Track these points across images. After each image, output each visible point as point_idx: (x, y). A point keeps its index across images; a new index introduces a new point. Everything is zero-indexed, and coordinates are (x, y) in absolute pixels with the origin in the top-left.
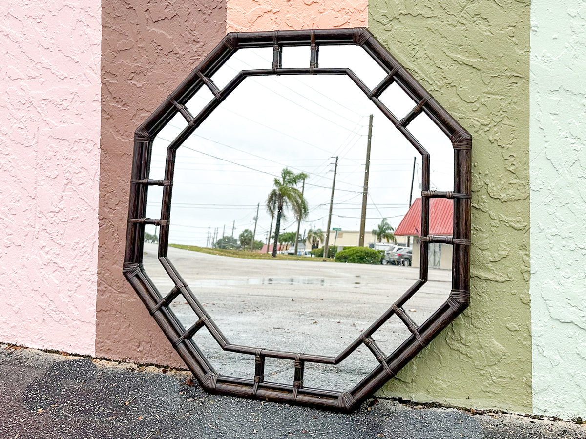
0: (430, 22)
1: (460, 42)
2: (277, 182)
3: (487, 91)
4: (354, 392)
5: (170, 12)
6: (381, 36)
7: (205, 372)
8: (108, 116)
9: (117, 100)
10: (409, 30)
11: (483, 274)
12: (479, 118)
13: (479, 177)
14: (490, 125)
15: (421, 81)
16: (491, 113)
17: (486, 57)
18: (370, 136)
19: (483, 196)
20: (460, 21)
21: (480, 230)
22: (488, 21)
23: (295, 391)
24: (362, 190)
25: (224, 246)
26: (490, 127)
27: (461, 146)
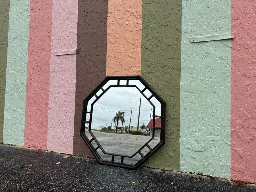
1: (163, 79)
2: (117, 114)
3: (170, 91)
4: (136, 165)
5: (92, 71)
6: (144, 78)
7: (99, 159)
8: (77, 96)
9: (79, 92)
10: (151, 76)
11: (168, 136)
12: (168, 98)
13: (167, 113)
14: (170, 100)
15: (154, 89)
16: (171, 97)
17: (170, 83)
18: (140, 103)
19: (168, 117)
20: (163, 74)
21: (167, 125)
22: (170, 74)
23: (121, 164)
24: (138, 117)
25: (104, 130)
27: (163, 105)
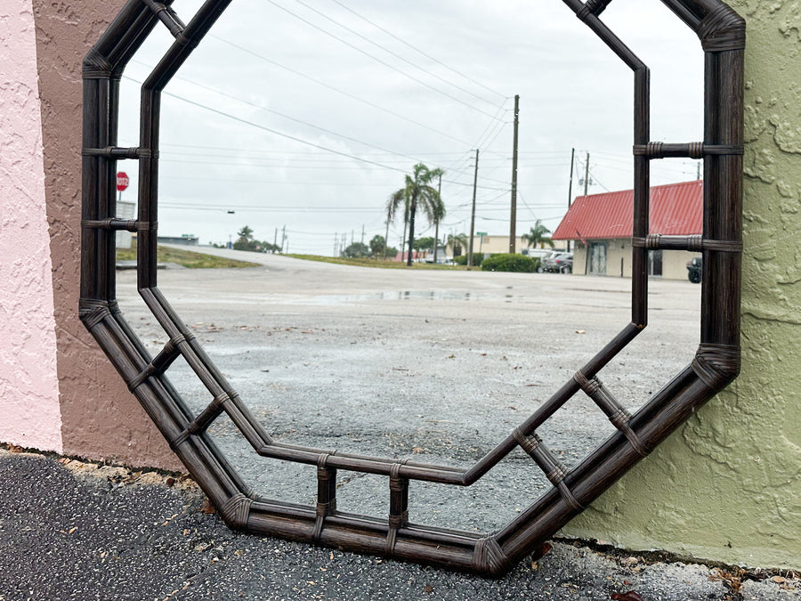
2: (408, 179)
4: (503, 540)
7: (229, 494)
8: (47, 39)
11: (762, 308)
13: (757, 112)
19: (765, 151)
21: (757, 220)
23: (392, 533)
25: (354, 254)
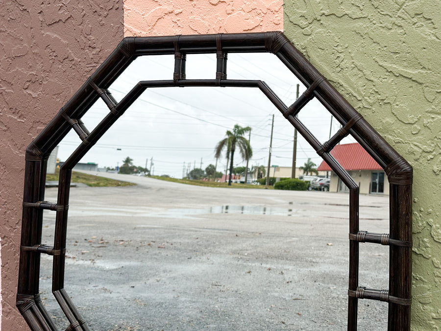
0: (359, 24)
1: (396, 48)
2: (229, 133)
3: (431, 110)
5: (63, 14)
6: (299, 42)
8: (5, 128)
9: (13, 111)
10: (333, 34)
12: (421, 143)
13: (420, 216)
14: (434, 153)
15: (347, 96)
16: (436, 137)
17: (430, 68)
19: (425, 240)
20: (396, 22)
22: (432, 22)
26: (435, 155)
27: (399, 180)
